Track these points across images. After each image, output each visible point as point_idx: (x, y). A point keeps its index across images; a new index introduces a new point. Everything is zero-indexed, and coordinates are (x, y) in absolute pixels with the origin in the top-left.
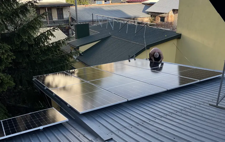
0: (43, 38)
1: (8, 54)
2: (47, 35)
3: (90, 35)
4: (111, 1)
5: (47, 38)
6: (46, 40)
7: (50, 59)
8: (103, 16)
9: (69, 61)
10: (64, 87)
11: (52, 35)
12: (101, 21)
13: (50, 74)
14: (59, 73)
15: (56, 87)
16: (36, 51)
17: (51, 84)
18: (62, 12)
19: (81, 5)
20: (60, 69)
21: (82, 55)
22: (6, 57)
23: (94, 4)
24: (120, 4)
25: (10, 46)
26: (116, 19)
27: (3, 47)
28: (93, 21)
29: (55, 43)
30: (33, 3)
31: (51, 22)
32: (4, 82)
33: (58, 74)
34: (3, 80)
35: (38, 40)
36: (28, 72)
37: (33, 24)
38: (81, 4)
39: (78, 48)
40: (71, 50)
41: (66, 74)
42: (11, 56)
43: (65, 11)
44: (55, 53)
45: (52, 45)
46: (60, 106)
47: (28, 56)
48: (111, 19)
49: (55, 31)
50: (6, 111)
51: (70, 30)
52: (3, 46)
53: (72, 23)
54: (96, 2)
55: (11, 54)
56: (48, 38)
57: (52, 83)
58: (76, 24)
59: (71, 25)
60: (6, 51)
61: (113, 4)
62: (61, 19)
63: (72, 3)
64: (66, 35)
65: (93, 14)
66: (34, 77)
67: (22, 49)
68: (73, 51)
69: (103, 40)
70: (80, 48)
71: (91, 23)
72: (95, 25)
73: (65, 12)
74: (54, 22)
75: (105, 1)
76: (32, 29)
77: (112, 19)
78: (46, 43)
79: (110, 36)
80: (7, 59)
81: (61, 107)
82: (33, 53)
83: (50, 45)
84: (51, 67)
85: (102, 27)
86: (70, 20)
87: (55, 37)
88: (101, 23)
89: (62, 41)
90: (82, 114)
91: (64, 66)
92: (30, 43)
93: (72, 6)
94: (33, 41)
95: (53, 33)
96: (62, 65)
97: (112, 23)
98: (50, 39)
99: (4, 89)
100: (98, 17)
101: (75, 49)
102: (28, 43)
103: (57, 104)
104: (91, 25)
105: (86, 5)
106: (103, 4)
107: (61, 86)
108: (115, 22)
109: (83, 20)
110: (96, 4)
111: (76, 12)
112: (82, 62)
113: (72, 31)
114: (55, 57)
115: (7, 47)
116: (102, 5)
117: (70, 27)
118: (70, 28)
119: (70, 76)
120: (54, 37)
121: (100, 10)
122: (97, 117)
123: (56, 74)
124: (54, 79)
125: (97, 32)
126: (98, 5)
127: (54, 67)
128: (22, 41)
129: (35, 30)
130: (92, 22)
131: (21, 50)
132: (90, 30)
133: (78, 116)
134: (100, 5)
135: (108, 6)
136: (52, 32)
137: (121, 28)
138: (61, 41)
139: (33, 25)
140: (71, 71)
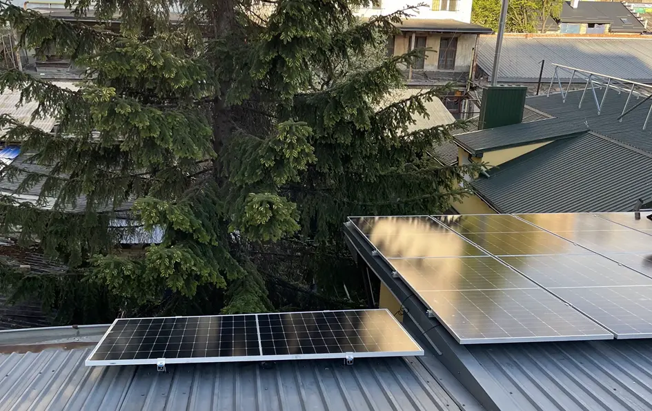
0: (396, 117)
1: (302, 150)
2: (409, 108)
3: (524, 122)
4: (608, 26)
5: (405, 117)
6: (403, 123)
7: (399, 176)
8: (575, 71)
9: (451, 189)
10: (420, 259)
11: (421, 109)
12: (564, 83)
13: (390, 217)
14: (414, 218)
15: (399, 254)
16: (368, 150)
17: (387, 243)
18: (453, 49)
19: (511, 33)
20: (421, 208)
21: (487, 177)
22: (296, 155)
23: (552, 32)
24: (637, 36)
25: (311, 129)
26: (616, 83)
27: (296, 131)
28: (539, 83)
29: (422, 133)
30: (390, 21)
31: (417, 73)
32: (277, 217)
33: (411, 220)
34: (278, 213)
35: (381, 119)
36: (335, 202)
37: (379, 77)
38: (512, 30)
39: (479, 155)
40: (458, 158)
41: (434, 224)
42: (307, 155)
43: (462, 46)
44: (417, 161)
45: (415, 137)
46: (406, 311)
47: (346, 160)
48: (599, 80)
49: (432, 101)
50: (264, 292)
51: (465, 103)
52: (296, 127)
53: (475, 83)
54: (560, 26)
55: (309, 149)
56: (409, 118)
57: (391, 242)
58: (490, 86)
59: (472, 89)
60: (298, 140)
61: (616, 36)
62: (446, 68)
63: (487, 26)
64: (453, 114)
65: (543, 61)
66: (351, 218)
67: (337, 140)
68: (463, 162)
69: (560, 142)
70: (485, 154)
71: (533, 87)
72: (544, 94)
73: (462, 49)
74: (425, 75)
75: (591, 25)
76: (372, 91)
77: (605, 81)
78: (401, 129)
79: (586, 132)
80: (297, 160)
81: (408, 313)
82: (361, 153)
83: (409, 138)
84: (399, 199)
85: (564, 101)
86: (472, 74)
87: (428, 115)
88: (562, 89)
89: (445, 129)
90: (464, 345)
91: (434, 201)
92: (360, 129)
93: (486, 33)
94: (369, 122)
95: (426, 104)
96: (427, 196)
97: (600, 92)
98: (414, 121)
99: (274, 236)
100: (559, 71)
101: (470, 156)
102: (354, 125)
103: (399, 301)
104: (532, 95)
105: (529, 34)
106: (581, 33)
107: (413, 254)
108: (610, 89)
109: (509, 75)
110: (558, 32)
111: (497, 52)
112: (483, 197)
113: (470, 104)
114: (413, 173)
115: (306, 130)
116: (580, 35)
117: (467, 94)
118: (467, 97)
119: (444, 230)
120: (426, 117)
121: (568, 52)
122: (509, 364)
123: (408, 218)
124: (398, 232)
125: (546, 115)
126: (566, 35)
127: (405, 200)
128: (342, 120)
129: (380, 93)
130: (537, 84)
131: (333, 142)
132: (525, 106)
133: (452, 348)
134: (571, 35)
135: (597, 42)
136: (423, 101)
137: (626, 109)
138: (441, 129)
139: (378, 81)
140: (450, 217)
